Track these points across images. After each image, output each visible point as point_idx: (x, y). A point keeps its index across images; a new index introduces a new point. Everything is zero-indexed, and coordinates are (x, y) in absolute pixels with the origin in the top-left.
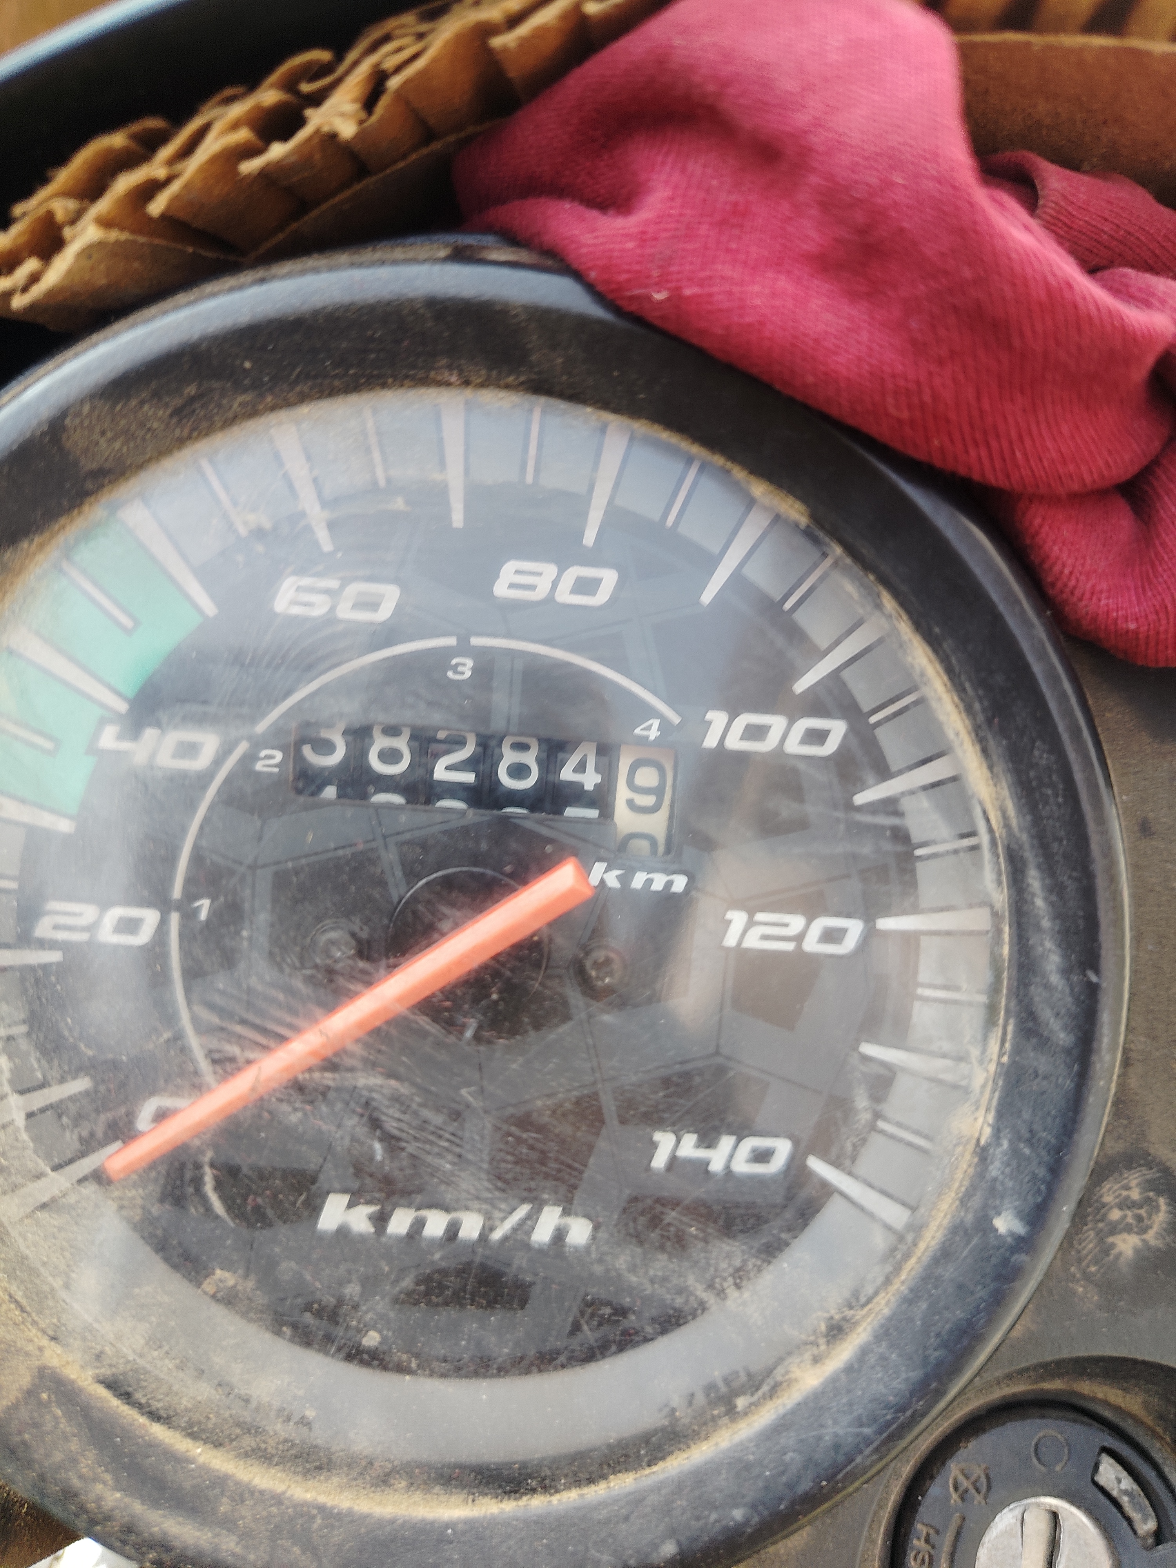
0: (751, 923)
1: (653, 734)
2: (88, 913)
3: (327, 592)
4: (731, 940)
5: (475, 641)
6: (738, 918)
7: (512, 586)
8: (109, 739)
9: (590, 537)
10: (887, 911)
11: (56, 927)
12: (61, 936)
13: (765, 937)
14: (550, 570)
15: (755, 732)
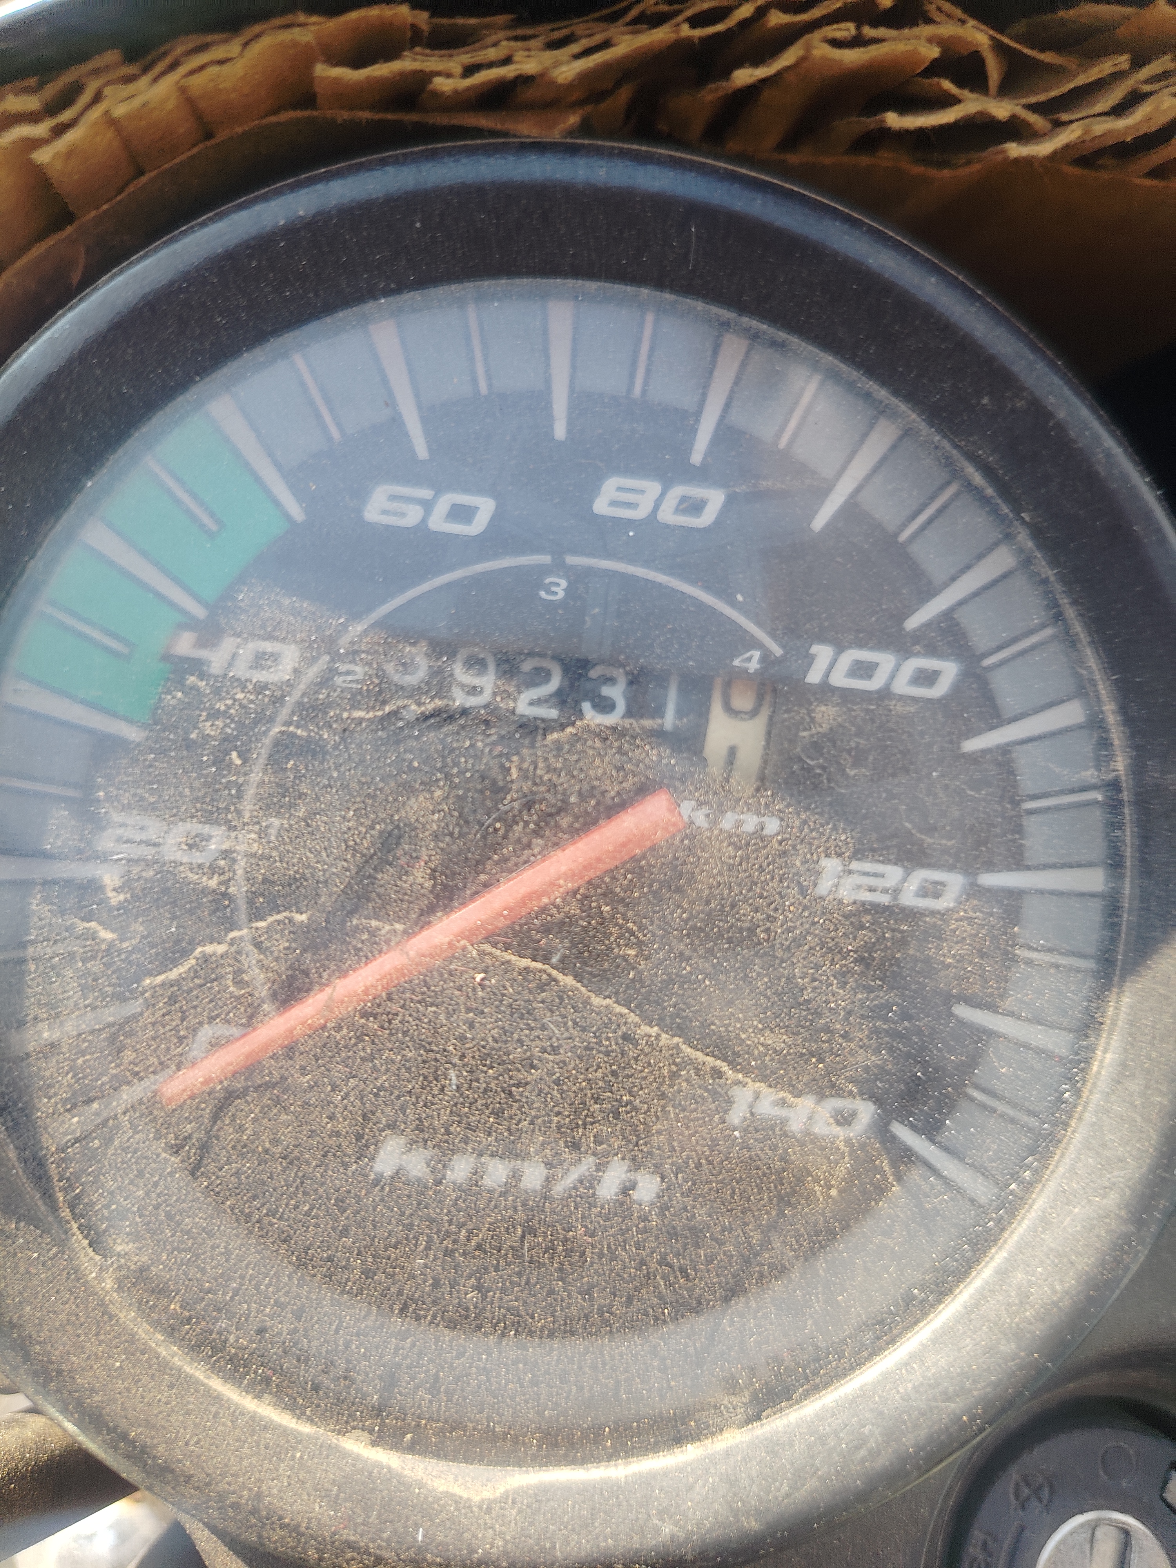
7: (613, 503)
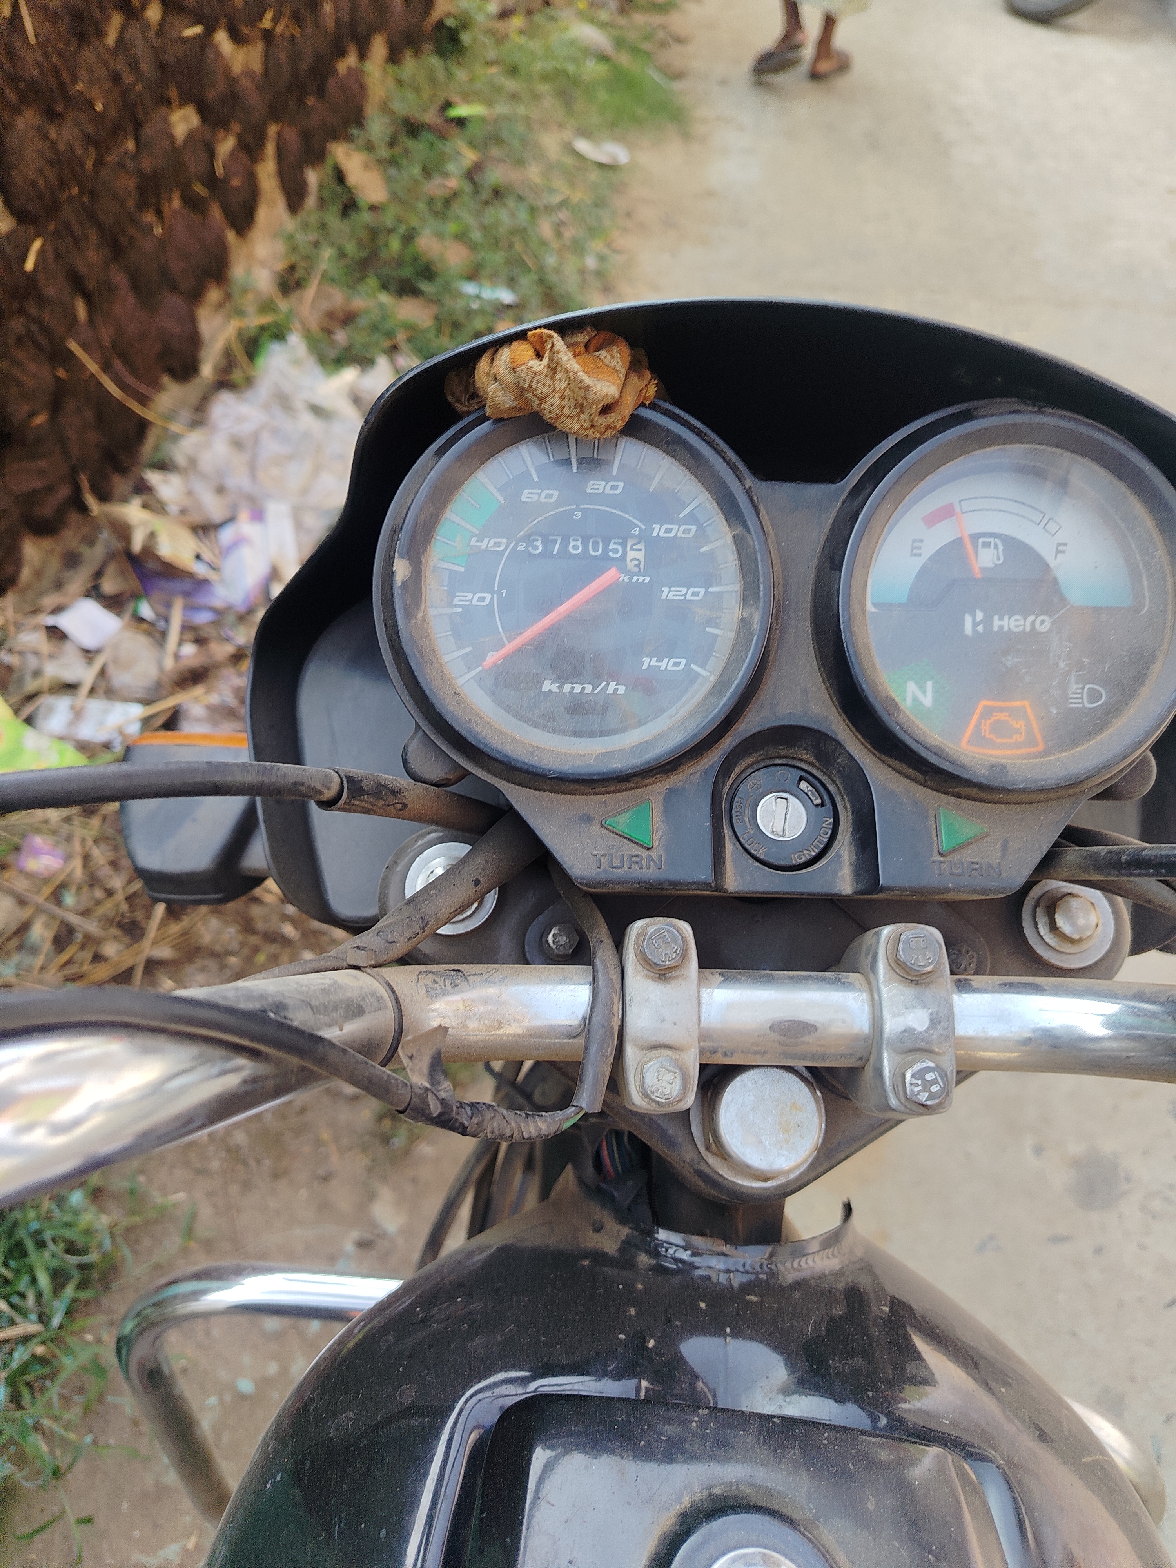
0: (670, 591)
1: (637, 532)
2: (470, 596)
3: (538, 494)
4: (663, 597)
5: (582, 506)
6: (666, 590)
8: (474, 542)
9: (614, 473)
10: (711, 585)
11: (460, 601)
12: (461, 603)
13: (674, 595)
14: (603, 483)
15: (668, 531)
